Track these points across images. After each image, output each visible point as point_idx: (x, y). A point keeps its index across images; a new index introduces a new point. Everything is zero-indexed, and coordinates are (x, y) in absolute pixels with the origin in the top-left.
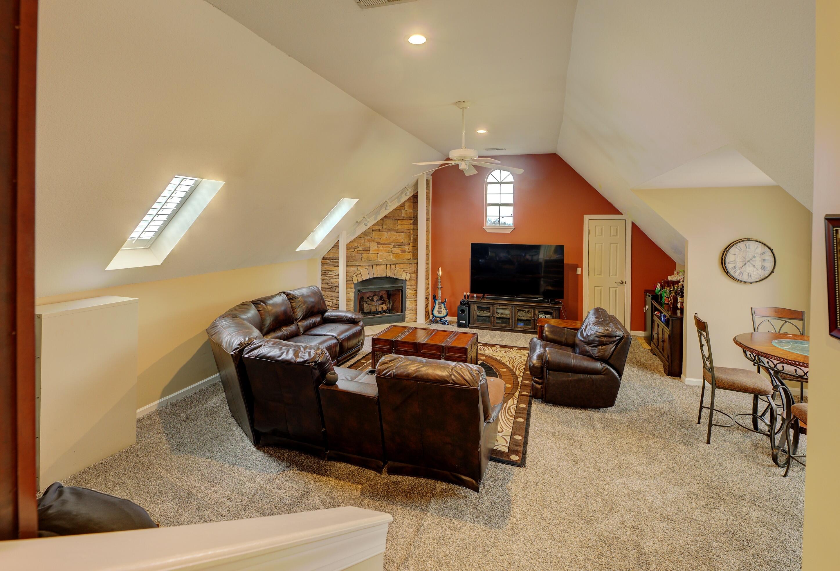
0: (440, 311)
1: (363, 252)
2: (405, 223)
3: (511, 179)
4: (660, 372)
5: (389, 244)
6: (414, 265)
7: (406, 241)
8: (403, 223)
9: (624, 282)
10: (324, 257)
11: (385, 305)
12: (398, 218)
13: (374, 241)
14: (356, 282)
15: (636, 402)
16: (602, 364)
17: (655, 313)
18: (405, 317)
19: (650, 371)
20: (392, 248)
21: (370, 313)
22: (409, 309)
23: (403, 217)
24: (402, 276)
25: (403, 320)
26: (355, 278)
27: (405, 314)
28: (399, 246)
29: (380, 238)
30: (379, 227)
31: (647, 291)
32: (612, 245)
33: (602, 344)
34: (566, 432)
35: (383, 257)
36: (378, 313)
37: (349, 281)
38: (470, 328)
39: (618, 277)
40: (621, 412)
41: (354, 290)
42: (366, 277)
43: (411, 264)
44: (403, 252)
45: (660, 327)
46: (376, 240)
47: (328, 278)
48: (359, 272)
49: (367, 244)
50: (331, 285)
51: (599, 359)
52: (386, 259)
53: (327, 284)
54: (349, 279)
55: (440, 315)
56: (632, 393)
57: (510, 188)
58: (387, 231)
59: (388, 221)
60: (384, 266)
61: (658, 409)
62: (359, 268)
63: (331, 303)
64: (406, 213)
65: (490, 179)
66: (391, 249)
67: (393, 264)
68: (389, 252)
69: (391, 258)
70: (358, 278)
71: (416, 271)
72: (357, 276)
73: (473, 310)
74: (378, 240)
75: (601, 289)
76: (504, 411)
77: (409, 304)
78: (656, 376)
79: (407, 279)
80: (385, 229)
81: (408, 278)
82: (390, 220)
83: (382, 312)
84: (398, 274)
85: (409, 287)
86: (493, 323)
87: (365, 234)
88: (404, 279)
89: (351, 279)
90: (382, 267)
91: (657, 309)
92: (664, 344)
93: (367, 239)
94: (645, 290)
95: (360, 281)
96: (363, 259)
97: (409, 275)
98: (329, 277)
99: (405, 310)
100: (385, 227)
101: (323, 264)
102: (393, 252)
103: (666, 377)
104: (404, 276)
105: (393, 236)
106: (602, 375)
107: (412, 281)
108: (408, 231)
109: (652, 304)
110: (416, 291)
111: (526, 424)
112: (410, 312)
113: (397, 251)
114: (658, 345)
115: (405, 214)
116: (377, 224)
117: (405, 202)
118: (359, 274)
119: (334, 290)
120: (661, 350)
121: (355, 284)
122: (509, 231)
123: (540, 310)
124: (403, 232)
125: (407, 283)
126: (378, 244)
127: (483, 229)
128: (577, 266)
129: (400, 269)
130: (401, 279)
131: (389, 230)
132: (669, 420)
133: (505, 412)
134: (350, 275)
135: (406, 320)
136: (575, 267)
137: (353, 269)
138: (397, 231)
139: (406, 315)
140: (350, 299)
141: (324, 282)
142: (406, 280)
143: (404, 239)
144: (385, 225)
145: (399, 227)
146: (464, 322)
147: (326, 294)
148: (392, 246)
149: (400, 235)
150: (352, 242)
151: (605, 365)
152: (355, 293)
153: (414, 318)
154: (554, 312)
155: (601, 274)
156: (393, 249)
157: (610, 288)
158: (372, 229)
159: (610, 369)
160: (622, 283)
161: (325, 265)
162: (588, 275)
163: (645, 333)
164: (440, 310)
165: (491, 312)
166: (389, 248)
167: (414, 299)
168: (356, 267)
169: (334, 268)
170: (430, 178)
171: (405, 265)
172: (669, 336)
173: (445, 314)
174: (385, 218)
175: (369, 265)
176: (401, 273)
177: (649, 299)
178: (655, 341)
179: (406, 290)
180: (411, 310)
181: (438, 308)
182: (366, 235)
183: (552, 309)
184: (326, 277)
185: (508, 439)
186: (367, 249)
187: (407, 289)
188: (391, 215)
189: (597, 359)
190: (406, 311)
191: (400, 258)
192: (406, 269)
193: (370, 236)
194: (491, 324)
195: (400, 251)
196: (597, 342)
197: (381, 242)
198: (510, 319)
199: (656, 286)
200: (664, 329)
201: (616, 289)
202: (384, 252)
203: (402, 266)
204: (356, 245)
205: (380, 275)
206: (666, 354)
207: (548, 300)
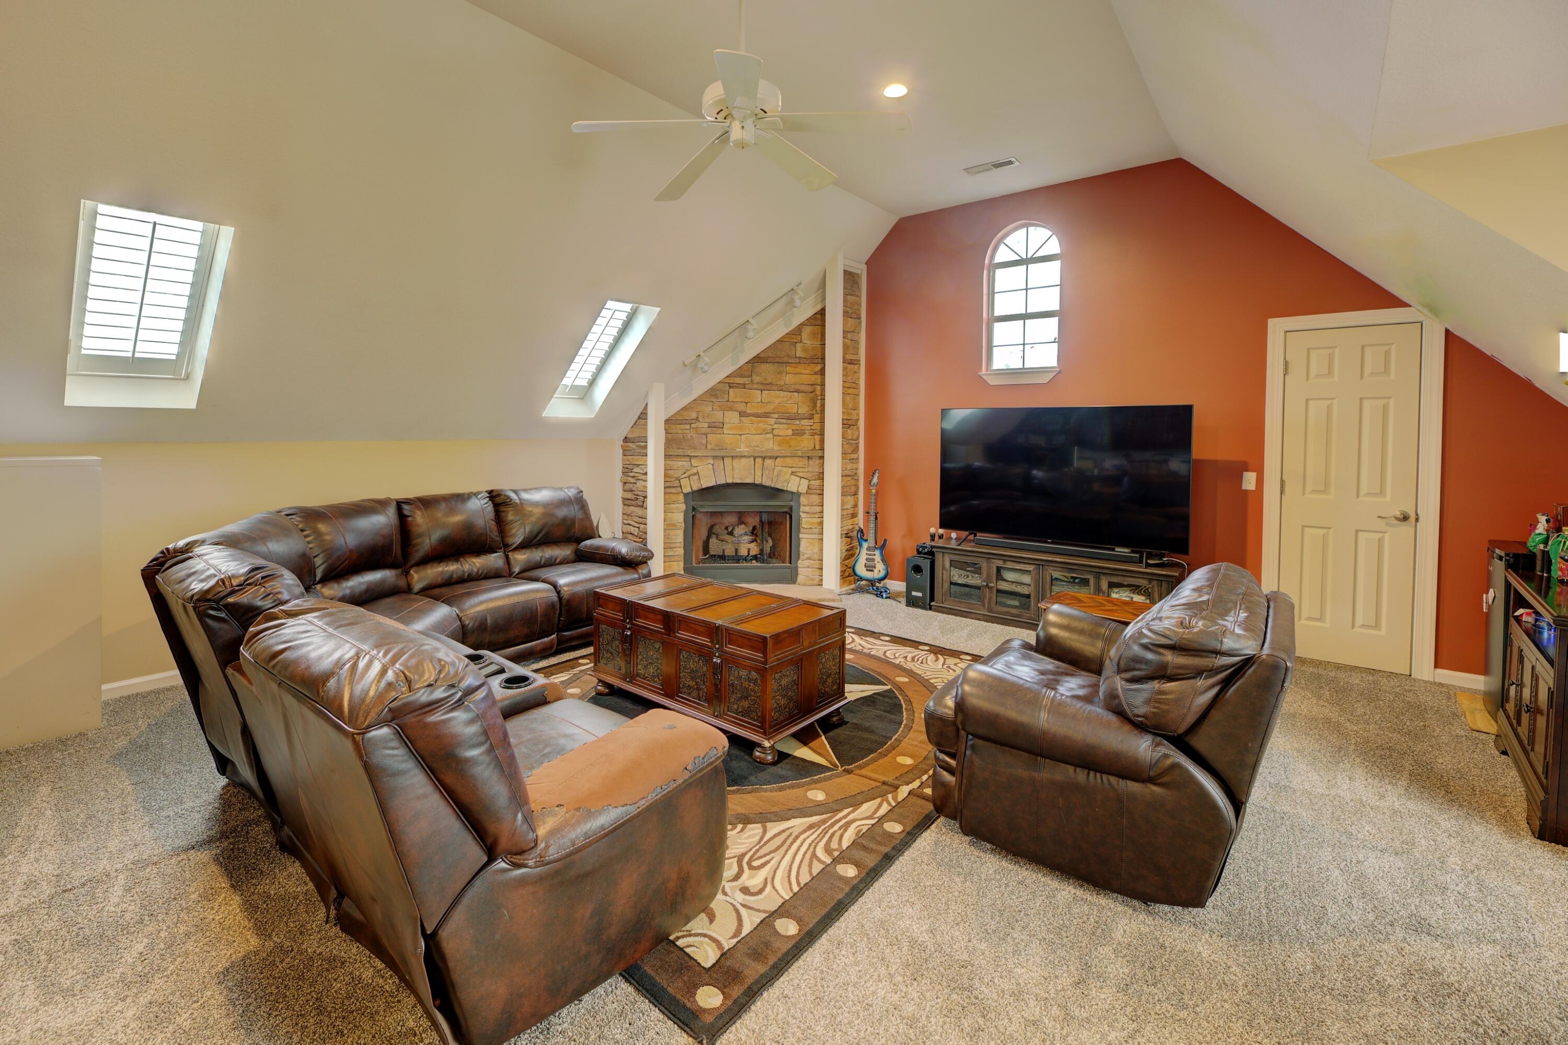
0: (869, 567)
1: (709, 430)
2: (803, 371)
3: (1054, 247)
4: (1505, 821)
5: (766, 415)
6: (818, 461)
7: (804, 410)
8: (798, 370)
9: (1413, 516)
10: (626, 438)
11: (754, 543)
12: (786, 359)
13: (731, 409)
14: (687, 490)
15: (1333, 913)
16: (1158, 745)
17: (1516, 614)
18: (797, 574)
19: (1460, 806)
20: (773, 423)
21: (723, 558)
22: (806, 556)
23: (800, 358)
24: (790, 485)
25: (792, 579)
26: (685, 482)
27: (797, 567)
28: (789, 421)
29: (746, 403)
30: (745, 379)
31: (1494, 544)
32: (1367, 404)
33: (1162, 674)
34: (965, 956)
35: (753, 444)
36: (737, 558)
37: (673, 487)
38: (934, 611)
39: (1388, 498)
40: (1241, 937)
41: (683, 507)
42: (708, 481)
43: (811, 458)
44: (798, 433)
45: (1526, 659)
46: (737, 405)
47: (632, 480)
48: (695, 470)
49: (718, 415)
50: (636, 493)
51: (1147, 726)
52: (758, 446)
53: (631, 491)
54: (670, 484)
55: (869, 575)
56: (1337, 872)
57: (1052, 272)
58: (761, 387)
59: (764, 367)
60: (748, 460)
61: (1429, 965)
62: (695, 462)
63: (637, 529)
64: (805, 350)
65: (1003, 255)
66: (770, 427)
67: (770, 458)
68: (766, 433)
69: (770, 445)
70: (692, 482)
71: (821, 476)
72: (691, 477)
73: (941, 568)
74: (741, 407)
75: (1325, 537)
76: (823, 830)
77: (806, 545)
78: (1477, 829)
79: (800, 491)
80: (758, 383)
81: (803, 489)
82: (768, 365)
83: (749, 558)
84: (781, 478)
85: (807, 509)
86: (989, 603)
87: (712, 393)
88: (795, 490)
89: (676, 483)
90: (743, 461)
91: (1522, 602)
92: (1535, 720)
93: (718, 403)
94: (1490, 541)
95: (695, 488)
96: (708, 445)
97: (805, 483)
98: (633, 477)
99: (798, 558)
100: (756, 379)
101: (625, 452)
102: (775, 432)
103: (1529, 840)
104: (793, 485)
105: (775, 399)
106: (1155, 784)
107: (813, 496)
108: (810, 389)
109: (1508, 585)
110: (819, 520)
111: (853, 888)
112: (807, 563)
113: (784, 430)
114: (1519, 723)
115: (802, 350)
116: (739, 373)
117: (803, 324)
118: (694, 474)
119: (641, 503)
120: (1526, 742)
121: (686, 495)
122: (1045, 379)
123: (1115, 580)
124: (797, 391)
125: (803, 500)
126: (742, 414)
127: (980, 376)
128: (1244, 467)
129: (783, 468)
130: (787, 491)
131: (766, 386)
132: (1466, 1030)
133: (827, 832)
134: (676, 476)
135: (798, 580)
136: (1236, 470)
137: (681, 463)
138: (784, 389)
139: (799, 569)
140: (674, 525)
141: (628, 486)
142: (798, 495)
143: (800, 404)
144: (758, 376)
145: (789, 379)
146: (920, 594)
147: (629, 512)
148: (772, 421)
149: (791, 397)
150: (684, 409)
151: (1171, 753)
152: (686, 513)
153: (818, 578)
154: (1156, 589)
155: (1326, 491)
156: (775, 426)
157: (1360, 534)
158: (729, 383)
159: (1187, 771)
160: (1405, 518)
161: (628, 453)
162: (1282, 492)
163: (1485, 682)
164: (871, 563)
165: (985, 576)
166: (766, 423)
167: (816, 536)
168: (687, 459)
169: (639, 460)
170: (861, 270)
171: (797, 459)
172: (1551, 693)
173: (882, 574)
174: (758, 360)
175: (715, 457)
176: (787, 477)
177: (1499, 569)
178: (1510, 707)
179: (800, 516)
180: (809, 558)
181: (867, 559)
182: (716, 396)
183: (1150, 580)
184: (629, 478)
185: (751, 922)
186: (716, 424)
187: (801, 514)
188: (770, 354)
189: (1141, 726)
190: (800, 561)
191: (790, 446)
192: (798, 470)
193: (723, 398)
194: (984, 606)
195: (790, 432)
196: (1143, 667)
197: (748, 411)
198: (1032, 597)
199: (1533, 527)
200: (1539, 668)
201: (1380, 535)
202: (754, 432)
203: (789, 461)
204: (694, 415)
205: (741, 479)
206: (1538, 756)
207: (1141, 557)
